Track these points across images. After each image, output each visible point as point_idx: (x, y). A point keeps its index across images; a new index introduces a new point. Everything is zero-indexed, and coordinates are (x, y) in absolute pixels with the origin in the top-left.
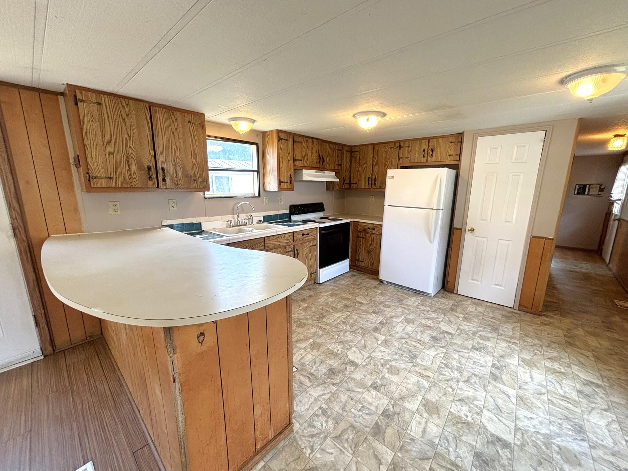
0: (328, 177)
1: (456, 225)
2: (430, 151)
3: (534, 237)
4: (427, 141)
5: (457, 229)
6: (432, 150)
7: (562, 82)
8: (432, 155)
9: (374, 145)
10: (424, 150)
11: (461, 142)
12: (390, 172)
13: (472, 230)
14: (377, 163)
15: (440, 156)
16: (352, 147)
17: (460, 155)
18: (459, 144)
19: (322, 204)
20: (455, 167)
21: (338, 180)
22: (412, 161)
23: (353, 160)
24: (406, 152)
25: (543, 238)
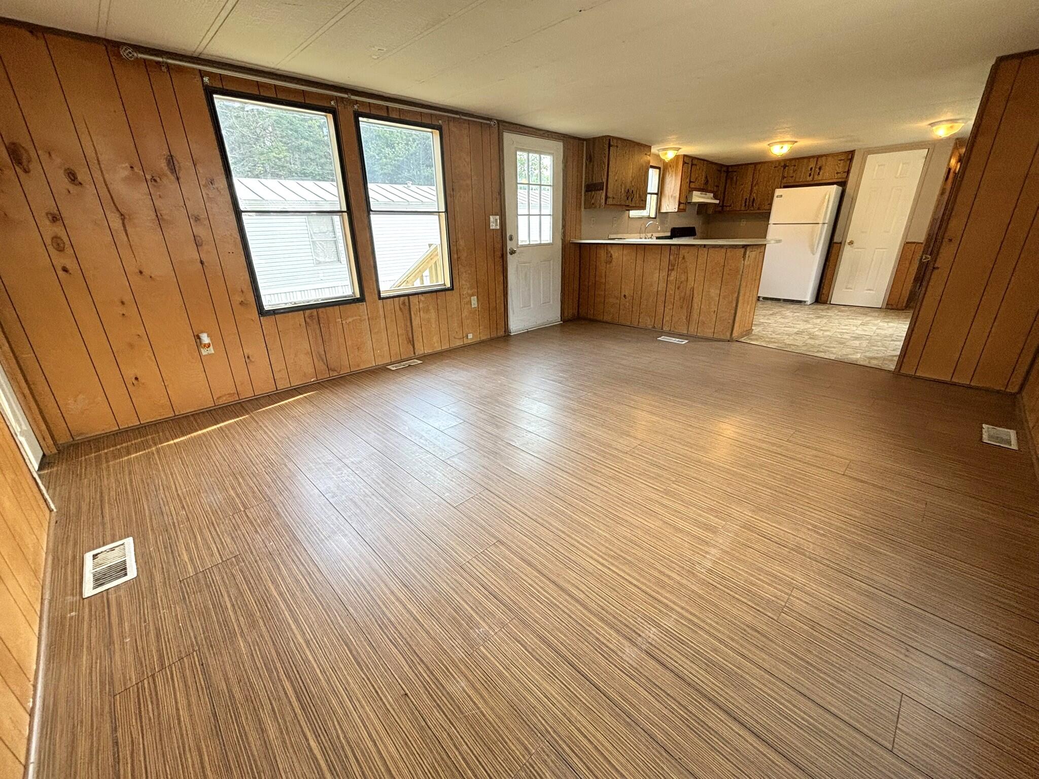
0: (708, 198)
1: (836, 239)
2: (817, 169)
3: (907, 243)
4: (815, 159)
5: (836, 243)
6: (820, 169)
7: (932, 125)
8: (819, 174)
9: (755, 164)
10: (811, 169)
11: (851, 160)
12: (778, 192)
13: (851, 243)
14: (757, 183)
15: (826, 175)
16: (728, 167)
17: (848, 172)
18: (848, 162)
19: (694, 228)
20: (843, 184)
21: (717, 202)
22: (797, 180)
23: (729, 181)
24: (792, 172)
25: (914, 243)
